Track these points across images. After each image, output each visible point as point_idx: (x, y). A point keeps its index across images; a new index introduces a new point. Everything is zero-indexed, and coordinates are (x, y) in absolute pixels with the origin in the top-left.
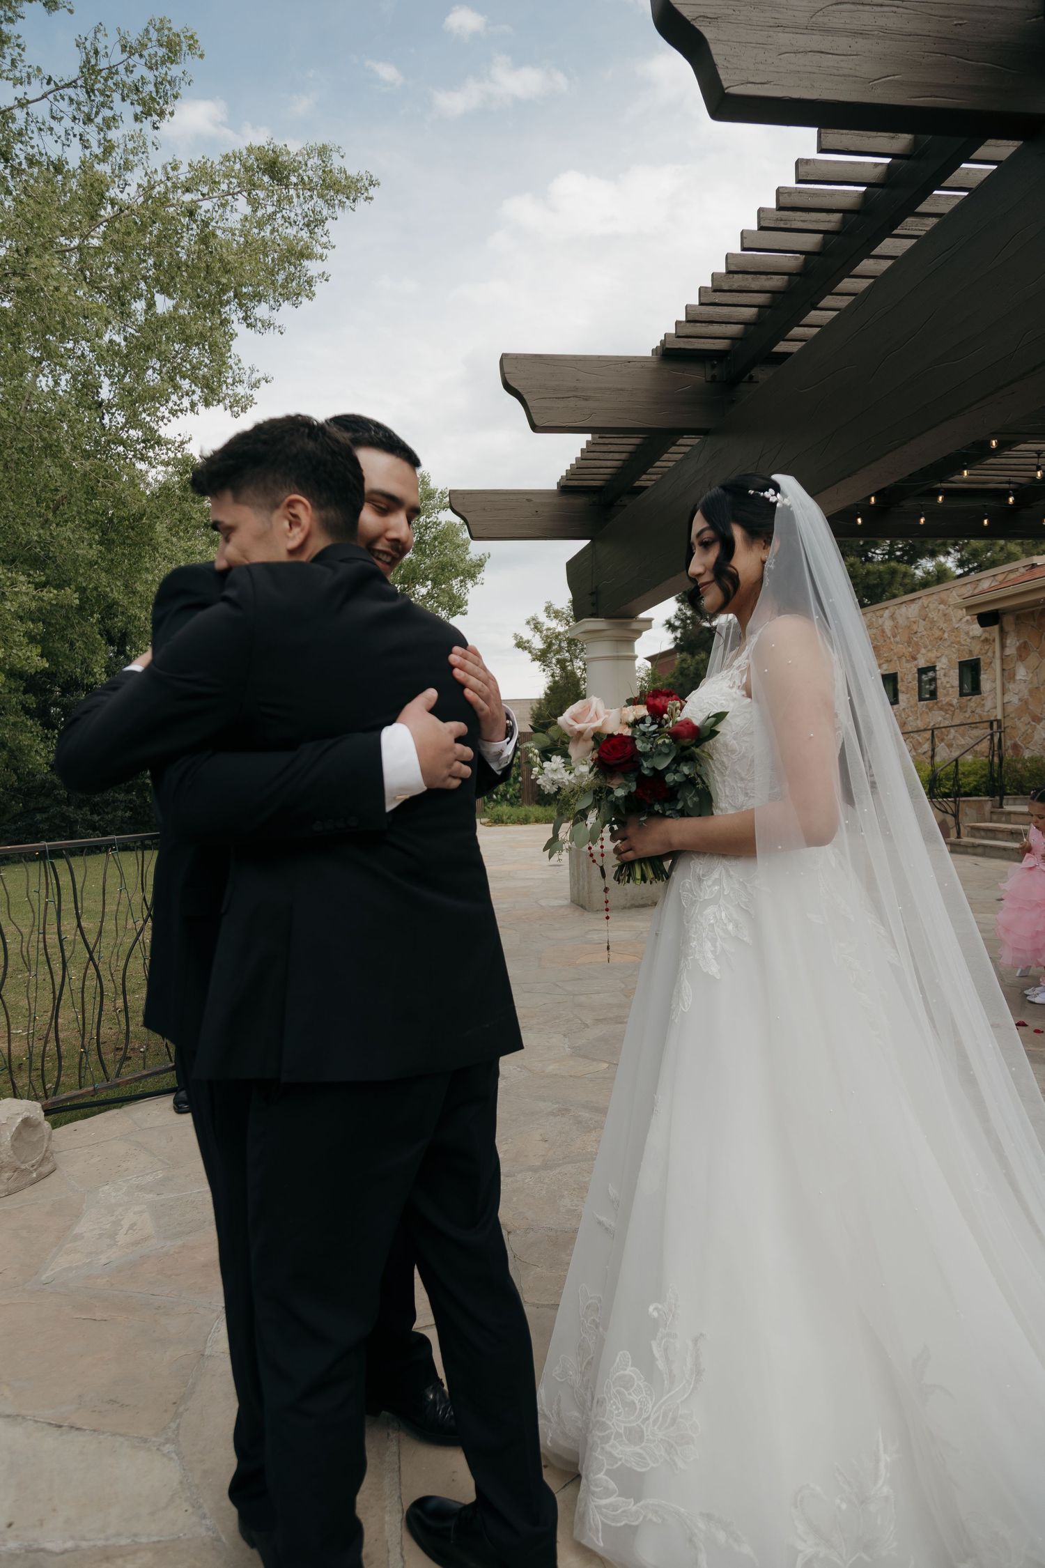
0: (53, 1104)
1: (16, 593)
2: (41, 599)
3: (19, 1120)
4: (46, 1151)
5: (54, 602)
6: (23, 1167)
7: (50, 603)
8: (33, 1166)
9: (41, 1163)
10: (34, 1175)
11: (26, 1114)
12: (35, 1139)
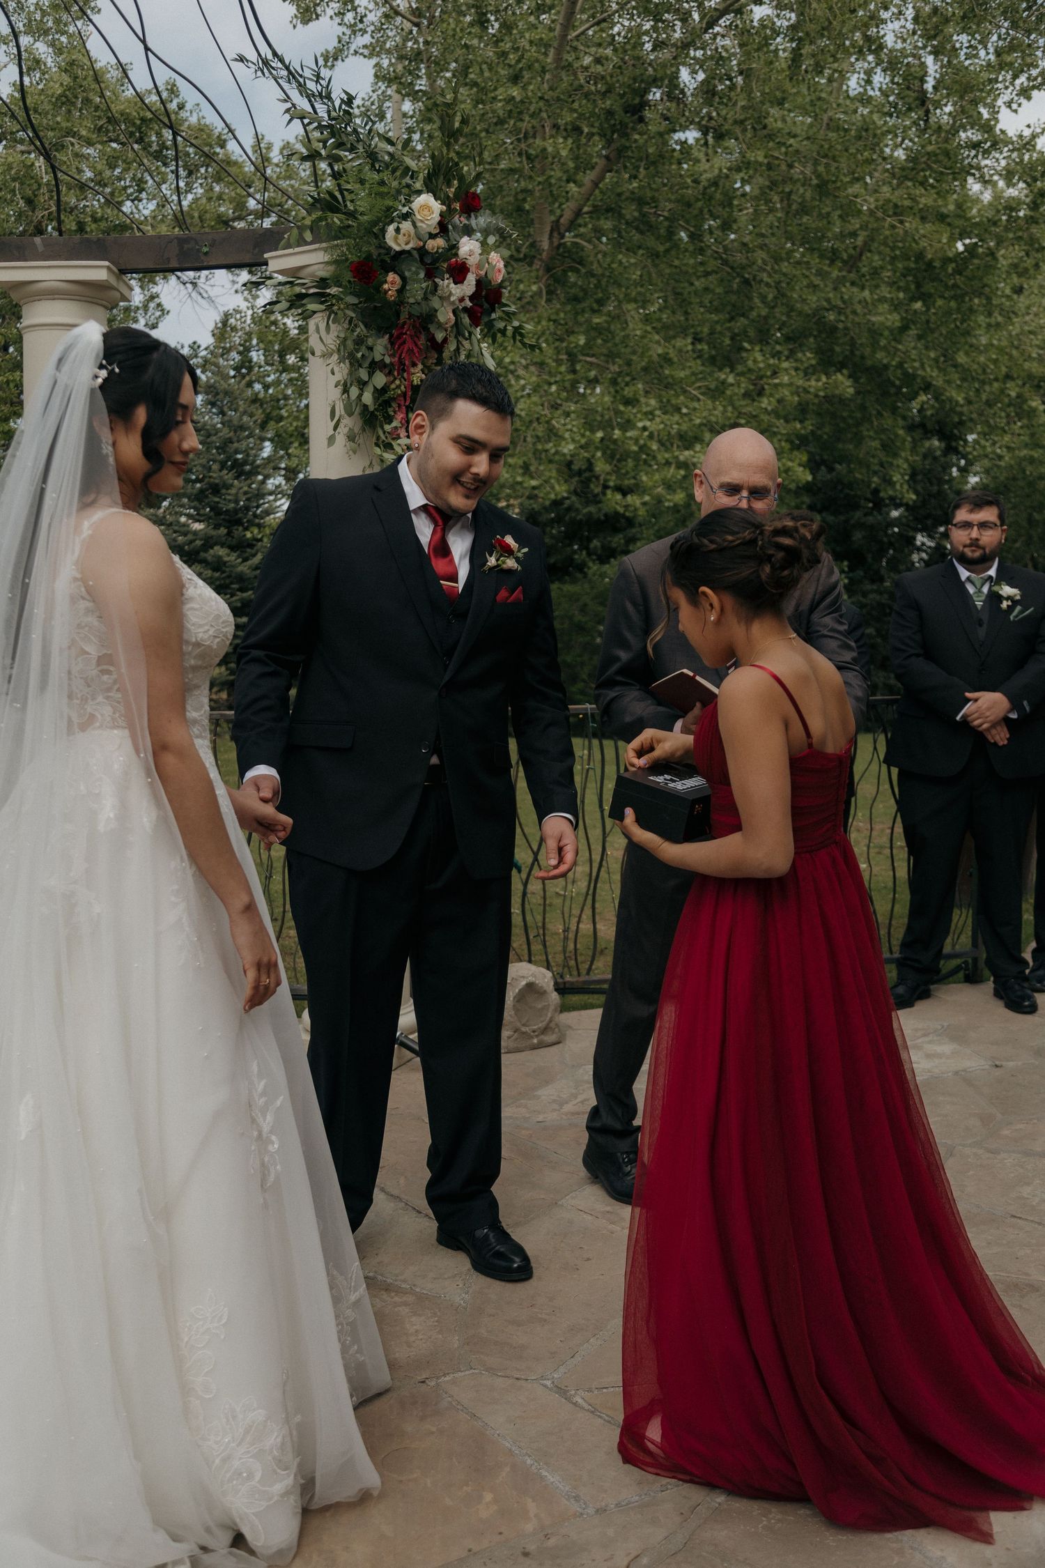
0: (584, 982)
1: (776, 385)
2: (806, 391)
3: (524, 983)
4: (550, 1021)
5: (822, 394)
6: (523, 1029)
7: (817, 396)
8: (534, 1032)
9: (545, 1030)
10: (535, 1041)
11: (531, 979)
12: (540, 1006)
